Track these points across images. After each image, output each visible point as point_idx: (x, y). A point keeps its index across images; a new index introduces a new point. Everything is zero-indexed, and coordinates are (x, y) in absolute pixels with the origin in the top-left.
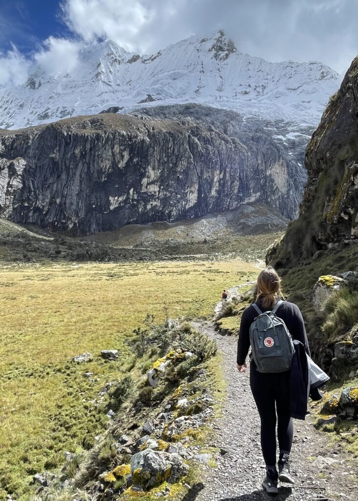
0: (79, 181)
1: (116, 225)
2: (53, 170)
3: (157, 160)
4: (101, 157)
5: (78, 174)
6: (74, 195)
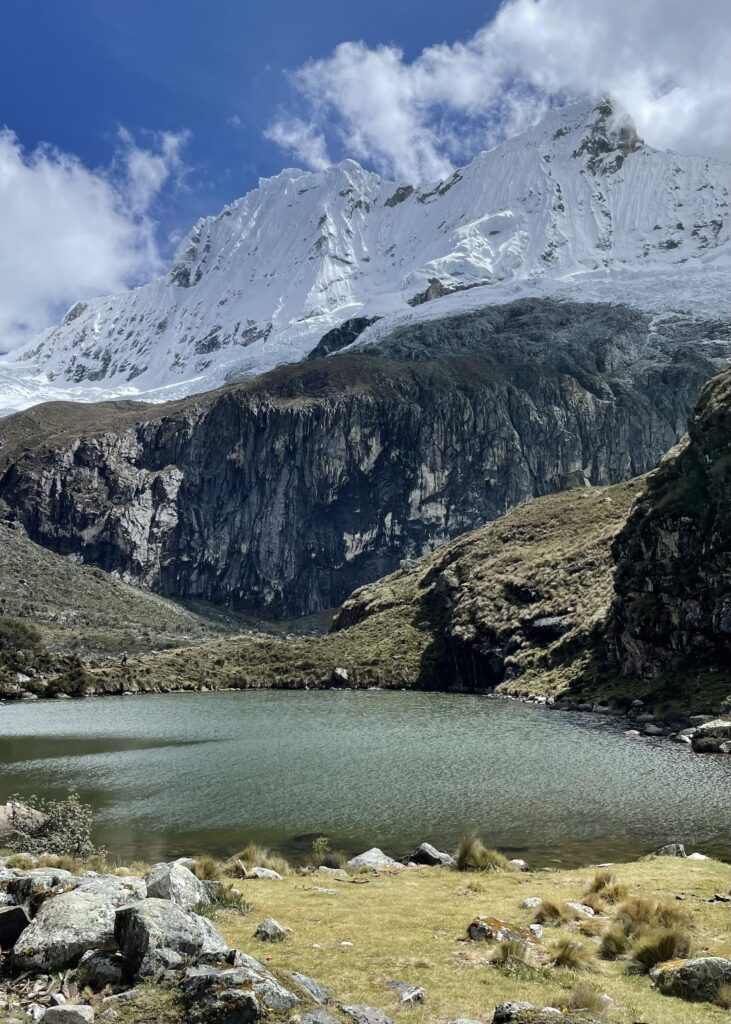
0: (283, 506)
2: (234, 485)
3: (440, 450)
4: (325, 454)
5: (281, 491)
6: (274, 534)
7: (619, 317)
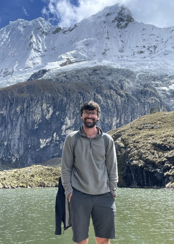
0: (19, 129)
1: (45, 159)
3: (72, 112)
4: (34, 112)
5: (19, 124)
6: (16, 139)
7: (127, 73)
